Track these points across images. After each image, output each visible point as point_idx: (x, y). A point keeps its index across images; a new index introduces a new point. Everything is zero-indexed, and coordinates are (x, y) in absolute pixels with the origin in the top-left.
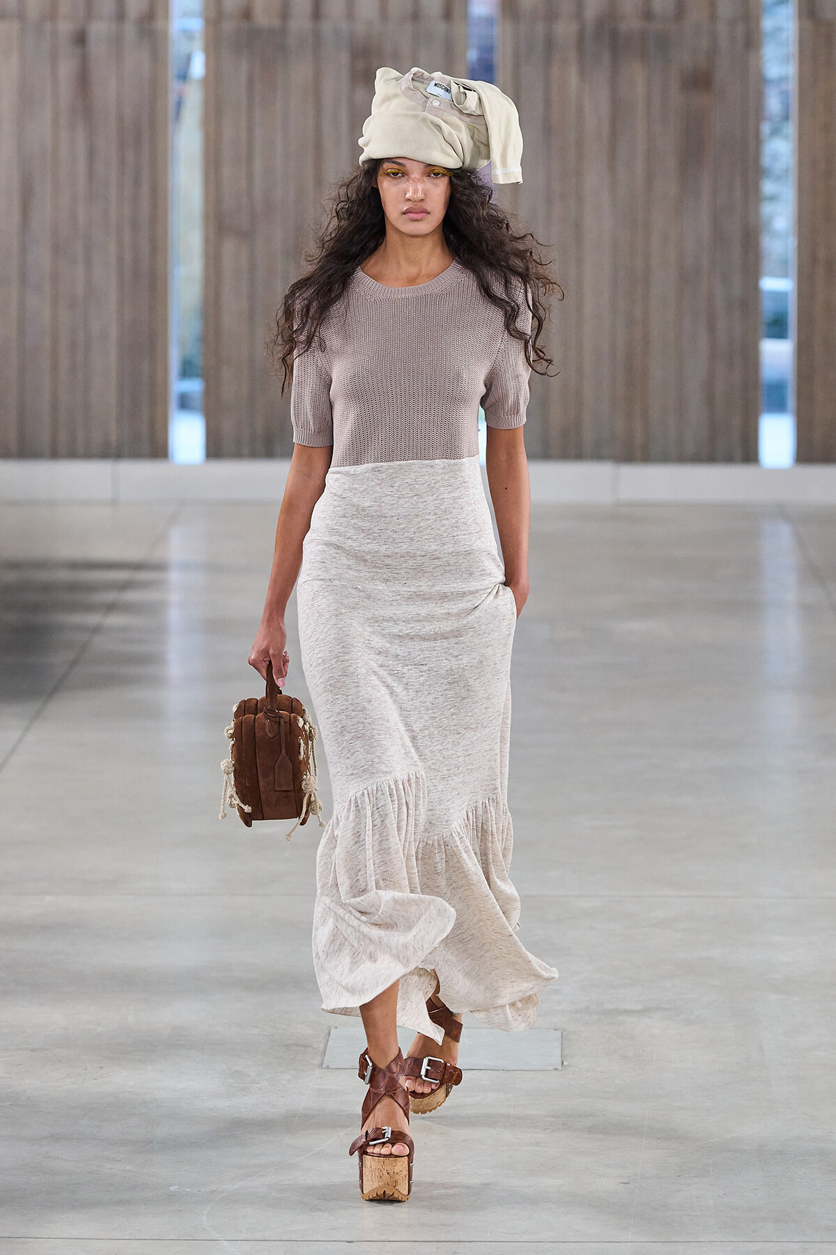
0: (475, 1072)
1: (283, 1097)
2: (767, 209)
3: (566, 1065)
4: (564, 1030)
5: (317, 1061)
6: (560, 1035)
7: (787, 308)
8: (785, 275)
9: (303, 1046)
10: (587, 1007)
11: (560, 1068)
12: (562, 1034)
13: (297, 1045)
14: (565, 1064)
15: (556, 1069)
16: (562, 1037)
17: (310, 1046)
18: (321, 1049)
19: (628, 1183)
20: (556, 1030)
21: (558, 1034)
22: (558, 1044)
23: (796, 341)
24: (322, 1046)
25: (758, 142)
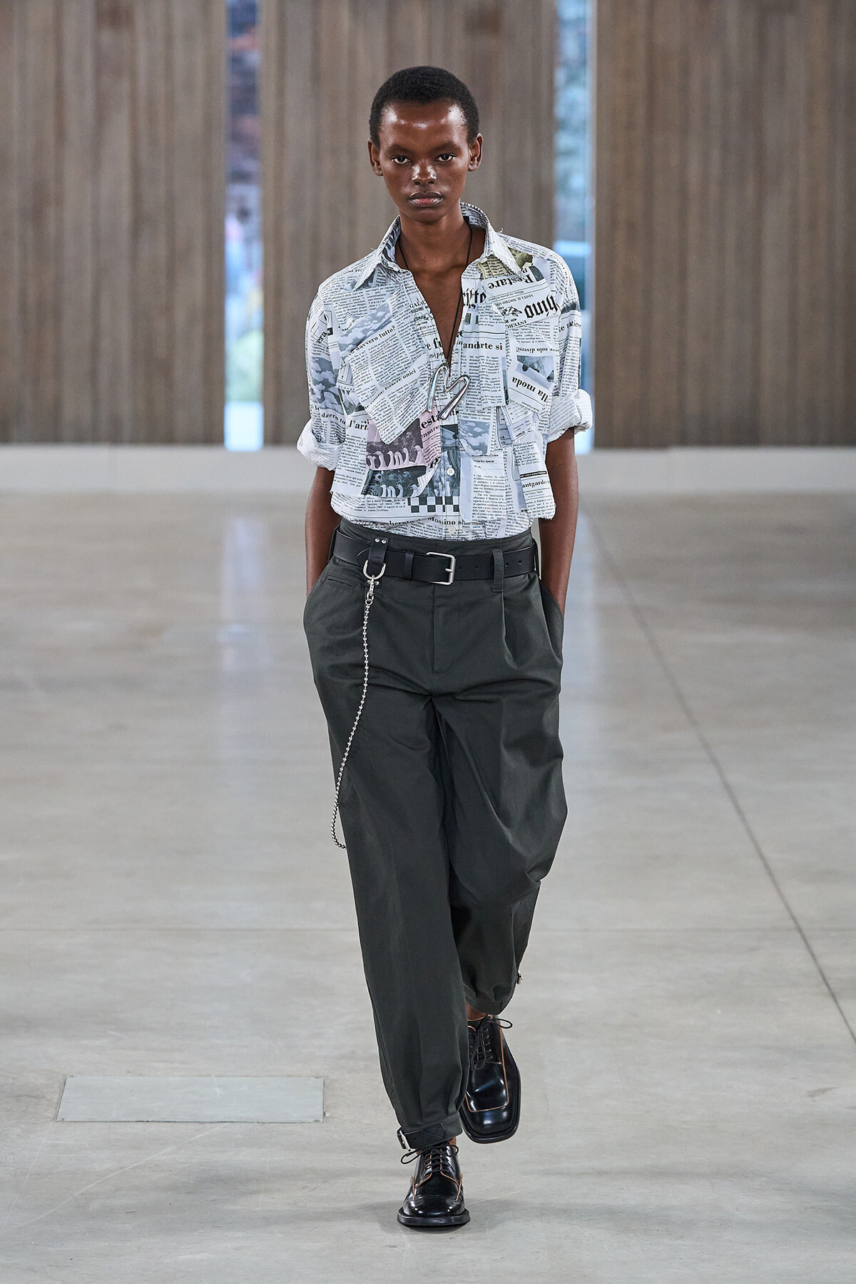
0: (226, 1124)
1: (12, 1153)
2: (561, 165)
3: (329, 1117)
4: (327, 1078)
5: (50, 1114)
6: (322, 1082)
7: (584, 275)
8: (580, 238)
9: (35, 1097)
10: (353, 1052)
11: (321, 1120)
12: (324, 1082)
13: (29, 1096)
14: (327, 1115)
15: (317, 1121)
16: (324, 1085)
17: (43, 1097)
18: (55, 1101)
19: (394, 1247)
20: (317, 1078)
21: (320, 1082)
22: (320, 1093)
23: (594, 312)
24: (56, 1097)
25: (552, 91)
